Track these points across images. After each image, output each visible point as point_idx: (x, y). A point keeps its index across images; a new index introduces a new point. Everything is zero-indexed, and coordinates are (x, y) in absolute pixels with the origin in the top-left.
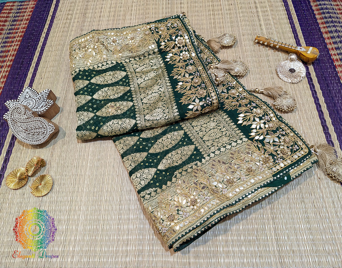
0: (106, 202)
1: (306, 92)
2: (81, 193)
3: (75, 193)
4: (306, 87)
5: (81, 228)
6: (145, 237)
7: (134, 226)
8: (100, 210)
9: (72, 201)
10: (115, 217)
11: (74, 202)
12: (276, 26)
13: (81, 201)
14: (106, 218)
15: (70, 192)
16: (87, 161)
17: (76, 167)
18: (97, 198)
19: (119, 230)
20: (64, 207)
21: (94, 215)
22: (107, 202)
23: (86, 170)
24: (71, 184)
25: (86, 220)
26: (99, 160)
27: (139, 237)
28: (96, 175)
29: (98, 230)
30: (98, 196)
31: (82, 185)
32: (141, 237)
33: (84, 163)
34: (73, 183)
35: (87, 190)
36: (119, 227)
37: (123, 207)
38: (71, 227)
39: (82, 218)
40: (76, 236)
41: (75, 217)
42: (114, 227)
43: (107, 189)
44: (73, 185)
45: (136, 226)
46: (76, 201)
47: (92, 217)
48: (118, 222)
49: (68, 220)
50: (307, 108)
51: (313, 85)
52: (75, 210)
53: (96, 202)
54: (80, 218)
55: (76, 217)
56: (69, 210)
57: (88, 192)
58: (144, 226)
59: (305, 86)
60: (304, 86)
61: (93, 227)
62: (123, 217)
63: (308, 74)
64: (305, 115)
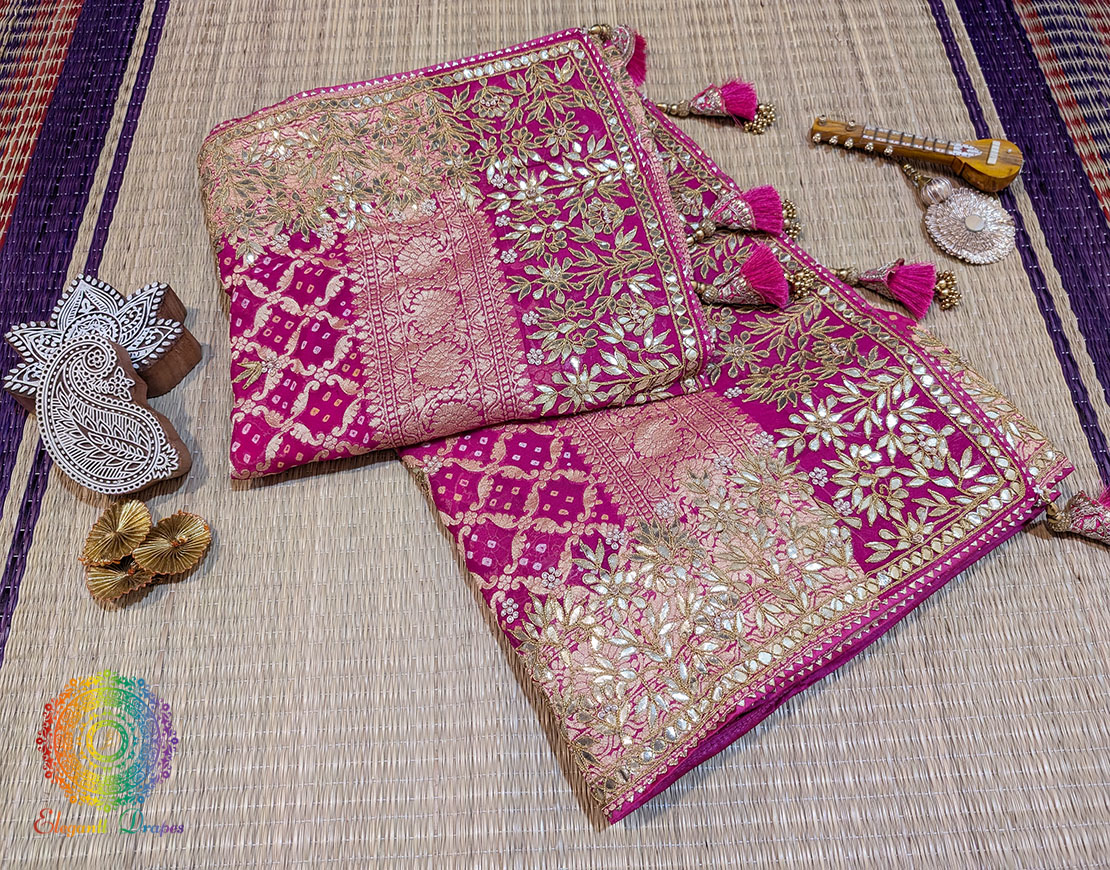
0: (388, 676)
1: (1020, 298)
2: (299, 646)
3: (279, 647)
4: (1019, 282)
5: (307, 767)
6: (529, 792)
7: (490, 756)
8: (370, 704)
9: (268, 675)
10: (425, 726)
11: (275, 680)
12: (909, 79)
13: (301, 673)
14: (392, 728)
15: (259, 646)
16: (313, 537)
17: (273, 555)
18: (356, 662)
19: (440, 768)
20: (242, 700)
21: (349, 724)
22: (393, 675)
23: (310, 567)
24: (262, 616)
25: (325, 738)
26: (352, 531)
27: (508, 792)
28: (348, 585)
29: (367, 774)
30: (358, 656)
31: (301, 619)
32: (516, 793)
33: (302, 542)
34: (269, 611)
35: (320, 638)
36: (440, 759)
37: (449, 691)
38: (271, 767)
39: (310, 731)
40: (292, 794)
41: (284, 732)
42: (424, 760)
43: (390, 629)
44: (267, 620)
45: (495, 756)
46: (284, 675)
47: (344, 730)
48: (436, 741)
49: (261, 742)
50: (1025, 349)
51: (1039, 272)
52: (282, 707)
53: (355, 679)
54: (303, 733)
55: (286, 732)
56: (261, 706)
57: (324, 645)
58: (522, 754)
59: (1015, 277)
60: (1013, 279)
61: (349, 764)
62: (450, 725)
63: (1022, 240)
64: (1020, 373)
